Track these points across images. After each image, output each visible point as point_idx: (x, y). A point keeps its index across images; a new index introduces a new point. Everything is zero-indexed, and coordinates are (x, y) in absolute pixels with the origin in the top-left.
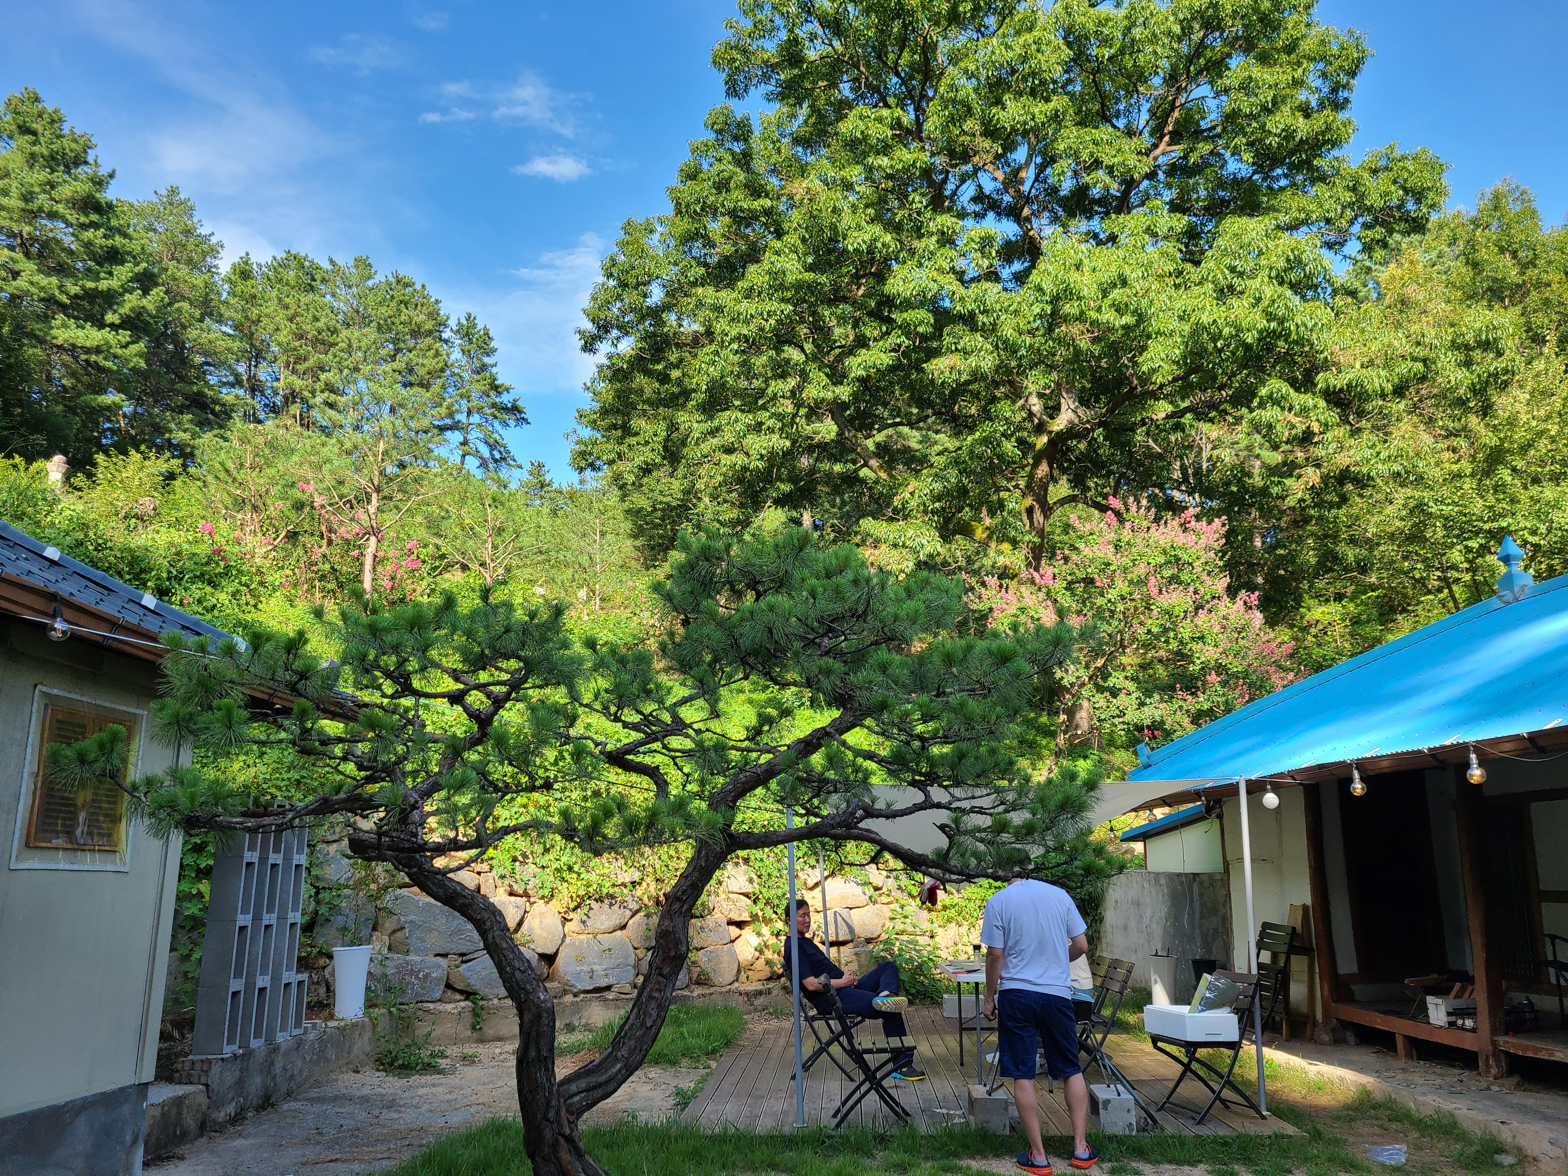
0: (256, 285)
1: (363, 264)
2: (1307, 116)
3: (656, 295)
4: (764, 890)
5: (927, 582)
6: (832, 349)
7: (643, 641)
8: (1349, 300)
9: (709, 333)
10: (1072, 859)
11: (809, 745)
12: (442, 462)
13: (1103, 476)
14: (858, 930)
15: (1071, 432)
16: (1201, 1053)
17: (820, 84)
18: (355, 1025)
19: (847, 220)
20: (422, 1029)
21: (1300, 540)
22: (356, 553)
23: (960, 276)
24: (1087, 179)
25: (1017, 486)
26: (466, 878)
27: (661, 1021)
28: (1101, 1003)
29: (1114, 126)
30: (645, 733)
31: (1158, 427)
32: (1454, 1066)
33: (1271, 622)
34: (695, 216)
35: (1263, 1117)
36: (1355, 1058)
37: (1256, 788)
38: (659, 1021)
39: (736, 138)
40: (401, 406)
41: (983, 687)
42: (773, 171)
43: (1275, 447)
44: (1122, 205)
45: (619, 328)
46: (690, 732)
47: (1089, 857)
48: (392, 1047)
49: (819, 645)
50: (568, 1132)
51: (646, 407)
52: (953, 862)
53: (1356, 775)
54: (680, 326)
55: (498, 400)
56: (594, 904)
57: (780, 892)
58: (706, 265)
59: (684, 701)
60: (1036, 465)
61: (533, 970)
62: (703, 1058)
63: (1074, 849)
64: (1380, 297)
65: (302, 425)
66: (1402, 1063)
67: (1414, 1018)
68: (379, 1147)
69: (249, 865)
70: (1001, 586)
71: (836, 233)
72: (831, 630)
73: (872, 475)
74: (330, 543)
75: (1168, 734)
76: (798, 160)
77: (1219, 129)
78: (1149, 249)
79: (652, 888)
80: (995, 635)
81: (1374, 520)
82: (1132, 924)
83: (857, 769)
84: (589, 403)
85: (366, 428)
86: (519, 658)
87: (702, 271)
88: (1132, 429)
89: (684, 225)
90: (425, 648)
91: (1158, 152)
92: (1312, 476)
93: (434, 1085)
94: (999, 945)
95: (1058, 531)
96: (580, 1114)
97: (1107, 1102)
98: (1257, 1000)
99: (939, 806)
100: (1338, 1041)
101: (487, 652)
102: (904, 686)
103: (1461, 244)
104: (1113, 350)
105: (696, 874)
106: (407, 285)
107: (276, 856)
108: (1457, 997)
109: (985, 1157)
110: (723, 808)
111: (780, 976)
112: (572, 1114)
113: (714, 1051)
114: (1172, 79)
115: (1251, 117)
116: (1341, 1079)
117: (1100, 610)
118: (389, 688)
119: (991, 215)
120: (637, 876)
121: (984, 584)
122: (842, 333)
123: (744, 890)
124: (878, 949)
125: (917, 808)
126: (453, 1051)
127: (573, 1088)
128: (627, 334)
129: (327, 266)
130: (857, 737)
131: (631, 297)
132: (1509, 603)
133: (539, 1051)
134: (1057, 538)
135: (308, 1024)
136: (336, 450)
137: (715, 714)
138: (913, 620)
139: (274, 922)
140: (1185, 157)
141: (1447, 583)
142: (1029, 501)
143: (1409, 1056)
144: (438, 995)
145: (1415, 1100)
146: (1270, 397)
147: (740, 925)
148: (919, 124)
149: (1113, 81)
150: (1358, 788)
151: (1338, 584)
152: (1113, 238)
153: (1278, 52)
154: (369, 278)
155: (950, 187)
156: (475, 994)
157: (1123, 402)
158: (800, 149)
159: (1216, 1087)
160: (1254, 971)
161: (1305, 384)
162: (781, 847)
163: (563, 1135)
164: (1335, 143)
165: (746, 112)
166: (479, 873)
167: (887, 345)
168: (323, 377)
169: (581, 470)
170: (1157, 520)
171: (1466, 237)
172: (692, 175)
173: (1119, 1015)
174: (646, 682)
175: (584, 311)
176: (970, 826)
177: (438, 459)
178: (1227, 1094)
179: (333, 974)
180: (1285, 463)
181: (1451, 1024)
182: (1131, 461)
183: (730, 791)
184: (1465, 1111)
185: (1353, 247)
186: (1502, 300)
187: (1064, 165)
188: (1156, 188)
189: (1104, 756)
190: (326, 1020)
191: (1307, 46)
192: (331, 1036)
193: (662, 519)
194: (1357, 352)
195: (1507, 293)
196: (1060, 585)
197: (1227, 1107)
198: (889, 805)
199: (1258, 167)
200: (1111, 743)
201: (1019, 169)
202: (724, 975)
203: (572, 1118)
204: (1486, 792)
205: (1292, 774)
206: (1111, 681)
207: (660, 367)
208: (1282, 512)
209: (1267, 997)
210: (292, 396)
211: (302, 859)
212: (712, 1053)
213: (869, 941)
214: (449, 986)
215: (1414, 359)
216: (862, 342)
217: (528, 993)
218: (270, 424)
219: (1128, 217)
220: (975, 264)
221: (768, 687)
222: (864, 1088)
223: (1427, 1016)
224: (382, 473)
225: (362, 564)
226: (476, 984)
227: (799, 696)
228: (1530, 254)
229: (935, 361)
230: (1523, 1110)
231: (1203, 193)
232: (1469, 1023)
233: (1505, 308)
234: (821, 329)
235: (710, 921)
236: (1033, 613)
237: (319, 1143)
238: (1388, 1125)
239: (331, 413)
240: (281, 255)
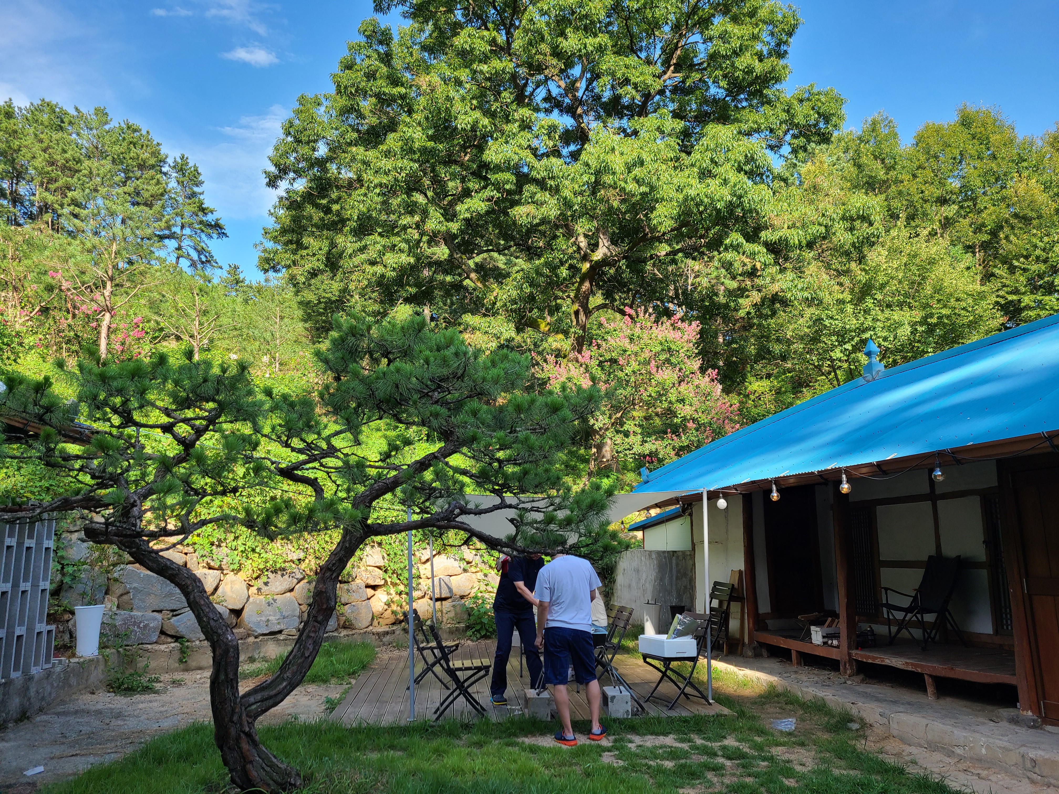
0: (18, 123)
1: (102, 113)
2: (761, 60)
3: (322, 150)
4: (392, 564)
5: (506, 357)
6: (447, 196)
7: (310, 393)
8: (782, 184)
9: (360, 180)
10: (596, 541)
11: (423, 465)
12: (162, 261)
13: (624, 292)
14: (455, 590)
15: (605, 262)
16: (674, 664)
17: (441, 9)
18: (91, 661)
19: (458, 106)
20: (141, 663)
21: (746, 340)
22: (95, 324)
23: (534, 151)
24: (620, 91)
25: (568, 296)
26: (175, 556)
27: (315, 652)
28: (612, 634)
29: (638, 57)
30: (308, 455)
31: (660, 261)
32: (825, 669)
33: (727, 391)
34: (351, 96)
35: (710, 704)
36: (767, 665)
37: (713, 496)
38: (315, 653)
39: (381, 43)
40: (130, 219)
41: (541, 428)
42: (407, 68)
43: (734, 278)
44: (642, 111)
45: (295, 172)
46: (339, 454)
47: (606, 540)
48: (119, 676)
49: (431, 397)
50: (247, 729)
51: (314, 229)
52: (519, 544)
53: (774, 487)
54: (339, 173)
55: (204, 219)
56: (270, 574)
57: (402, 565)
58: (358, 131)
59: (337, 433)
60: (581, 283)
61: (223, 619)
62: (346, 678)
63: (598, 534)
64: (801, 183)
65: (53, 229)
66: (794, 668)
67: (802, 640)
68: (108, 745)
69: (9, 547)
70: (556, 363)
71: (450, 116)
72: (439, 386)
73: (473, 285)
74: (74, 316)
75: (660, 461)
76: (425, 61)
77: (705, 65)
78: (658, 142)
79: (313, 562)
80: (551, 393)
81: (791, 327)
82: (634, 584)
83: (455, 482)
84: (271, 223)
85: (103, 233)
86: (214, 400)
87: (355, 135)
88: (644, 261)
89: (343, 102)
90: (142, 392)
91: (666, 77)
92: (756, 297)
93: (151, 702)
94: (547, 599)
95: (595, 327)
96: (256, 717)
97: (613, 697)
98: (709, 630)
99: (510, 506)
100: (757, 655)
101: (191, 395)
102: (488, 426)
103: (851, 152)
104: (634, 208)
105: (343, 552)
106: (135, 131)
107: (30, 541)
108: (829, 626)
109: (533, 735)
110: (362, 506)
111: (401, 622)
112: (250, 717)
113: (354, 673)
114: (676, 28)
115: (726, 57)
116: (758, 679)
117: (619, 380)
118: (116, 420)
119: (556, 111)
120: (302, 555)
121: (545, 361)
122: (453, 186)
123: (378, 564)
124: (468, 603)
125: (496, 508)
126: (165, 677)
127: (252, 700)
128: (300, 176)
129: (73, 112)
130: (456, 460)
131: (304, 150)
132: (868, 381)
133: (226, 675)
134: (594, 332)
135: (53, 660)
136: (79, 248)
137: (358, 443)
138: (496, 381)
139: (29, 588)
140: (683, 82)
141: (834, 369)
142: (576, 307)
143: (799, 664)
144: (154, 639)
145: (802, 691)
146: (731, 245)
147: (374, 587)
148: (509, 43)
149: (639, 26)
150: (775, 496)
151: (769, 368)
152: (635, 133)
153: (744, 16)
154: (106, 123)
155: (529, 89)
156: (182, 637)
157: (639, 243)
158: (426, 54)
159: (682, 686)
160: (708, 612)
161: (752, 237)
162: (403, 534)
163: (244, 732)
164: (778, 80)
165: (388, 24)
166: (186, 554)
167: (484, 196)
168: (70, 194)
169: (266, 271)
170: (656, 322)
171: (855, 148)
172: (349, 66)
173: (623, 642)
174: (309, 421)
175: (270, 158)
176: (530, 519)
177: (157, 259)
178: (688, 690)
179: (75, 625)
180: (739, 289)
181: (825, 643)
182: (643, 283)
183: (367, 496)
184: (831, 697)
185: (786, 150)
186: (874, 190)
187: (606, 79)
188: (664, 101)
189: (620, 476)
190: (69, 657)
191: (763, 13)
192: (73, 669)
193: (325, 309)
194: (786, 218)
195: (877, 186)
196: (595, 363)
197: (688, 698)
198: (477, 506)
199: (729, 92)
200: (625, 468)
201: (576, 81)
202: (363, 621)
203: (250, 720)
204: (851, 499)
205: (735, 487)
206: (626, 427)
207: (324, 202)
208: (737, 321)
209: (715, 629)
210: (45, 208)
211: (51, 544)
212: (352, 674)
213: (462, 597)
214: (162, 632)
215: (820, 224)
216: (467, 193)
217: (219, 635)
218: (27, 227)
219: (646, 119)
220: (544, 145)
221: (397, 427)
222: (455, 694)
223: (811, 638)
224: (115, 267)
225: (99, 333)
226: (182, 631)
227: (419, 432)
228: (892, 161)
229: (517, 208)
230: (866, 695)
231: (694, 106)
232: (835, 642)
233: (876, 195)
234: (440, 182)
235: (353, 585)
236: (575, 381)
237: (63, 743)
238: (785, 706)
239: (76, 221)
240: (37, 102)
